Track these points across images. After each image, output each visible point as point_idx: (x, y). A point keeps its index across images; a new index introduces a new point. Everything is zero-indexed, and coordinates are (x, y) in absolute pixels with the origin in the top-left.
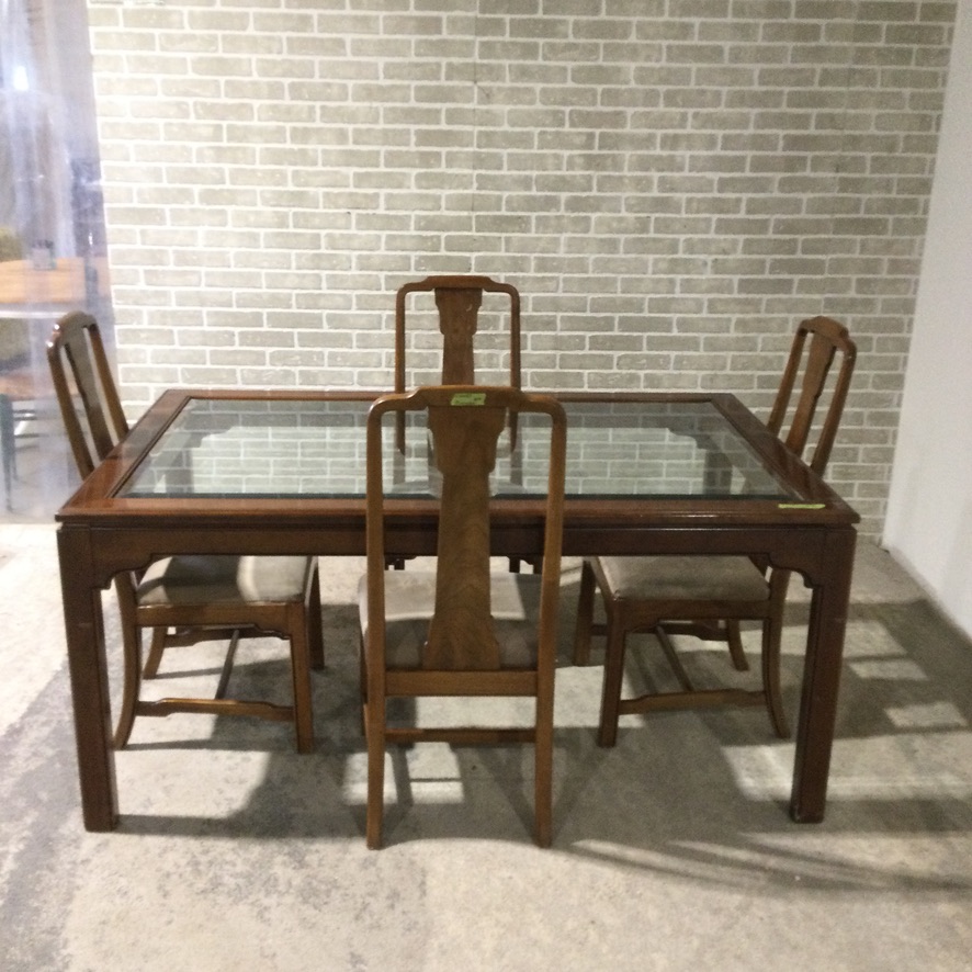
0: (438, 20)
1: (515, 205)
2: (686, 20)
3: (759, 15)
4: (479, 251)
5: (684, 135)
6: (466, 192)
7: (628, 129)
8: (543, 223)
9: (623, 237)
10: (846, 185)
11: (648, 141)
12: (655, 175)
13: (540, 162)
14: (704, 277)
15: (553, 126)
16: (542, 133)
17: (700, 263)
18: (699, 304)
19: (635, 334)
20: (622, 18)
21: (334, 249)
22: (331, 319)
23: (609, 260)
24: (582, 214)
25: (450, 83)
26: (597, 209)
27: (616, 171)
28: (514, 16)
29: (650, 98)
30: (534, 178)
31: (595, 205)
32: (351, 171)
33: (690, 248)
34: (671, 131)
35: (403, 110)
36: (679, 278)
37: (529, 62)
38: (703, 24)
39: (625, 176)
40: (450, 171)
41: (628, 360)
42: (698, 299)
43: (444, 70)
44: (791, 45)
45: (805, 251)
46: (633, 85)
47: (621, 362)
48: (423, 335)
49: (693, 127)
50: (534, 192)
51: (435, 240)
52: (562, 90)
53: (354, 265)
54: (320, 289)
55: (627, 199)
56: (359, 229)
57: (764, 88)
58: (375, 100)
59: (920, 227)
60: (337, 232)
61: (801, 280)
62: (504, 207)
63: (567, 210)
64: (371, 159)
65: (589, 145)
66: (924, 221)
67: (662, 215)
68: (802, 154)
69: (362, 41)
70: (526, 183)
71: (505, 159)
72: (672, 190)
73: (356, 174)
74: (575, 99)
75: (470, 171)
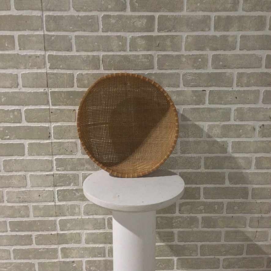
1: (86, 82)
4: (56, 122)
5: (236, 17)
6: (39, 71)
7: (185, 13)
9: (182, 108)
12: (210, 54)
14: (252, 140)
15: (116, 11)
17: (249, 128)
18: (248, 161)
19: (194, 186)
27: (174, 51)
30: (101, 58)
34: (224, 14)
36: (231, 140)
39: (183, 55)
40: (23, 53)
41: (189, 207)
42: (247, 158)
47: (183, 208)
48: (14, 192)
49: (243, 10)
51: (16, 113)
55: (184, 75)
62: (76, 84)
65: (149, 28)
70: (94, 63)
71: (73, 41)
75: (43, 53)
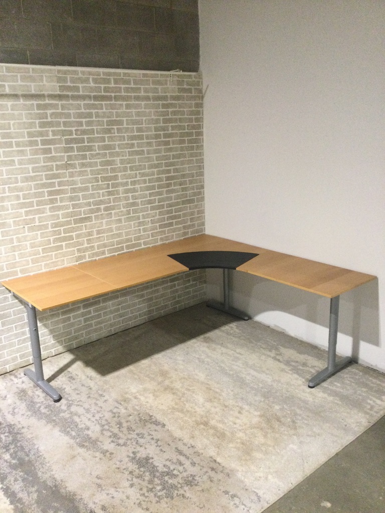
0: (50, 149)
1: (86, 213)
2: (132, 142)
3: (153, 139)
4: (76, 232)
5: (137, 180)
6: (68, 211)
7: (120, 181)
8: (97, 217)
9: (123, 217)
10: (183, 189)
11: (126, 184)
12: (130, 195)
13: (92, 196)
14: (148, 226)
15: (96, 183)
16: (92, 186)
17: (147, 222)
18: (148, 235)
20: (113, 143)
21: (19, 243)
22: (22, 271)
23: (120, 226)
24: (110, 212)
25: (58, 172)
27: (118, 195)
28: (77, 145)
29: (125, 169)
30: (92, 202)
31: (113, 208)
32: (23, 211)
33: (144, 217)
34: (133, 180)
35: (41, 183)
36: (141, 228)
37: (84, 161)
38: (137, 143)
39: (121, 197)
40: (61, 204)
43: (55, 167)
44: (163, 147)
45: (175, 213)
46: (119, 165)
49: (139, 177)
50: (92, 207)
51: (59, 231)
52: (97, 169)
53: (28, 247)
54: (16, 260)
55: (123, 204)
56: (29, 233)
57: (157, 162)
58: (30, 182)
59: (203, 199)
60: (20, 236)
61: (176, 222)
62: (83, 214)
63: (104, 211)
64: (31, 204)
65: (108, 188)
66: (204, 197)
67: (134, 208)
68: (170, 181)
69: (22, 160)
70: (89, 204)
71: (81, 197)
72: (136, 199)
73: (25, 211)
74: (102, 172)
75: (69, 203)
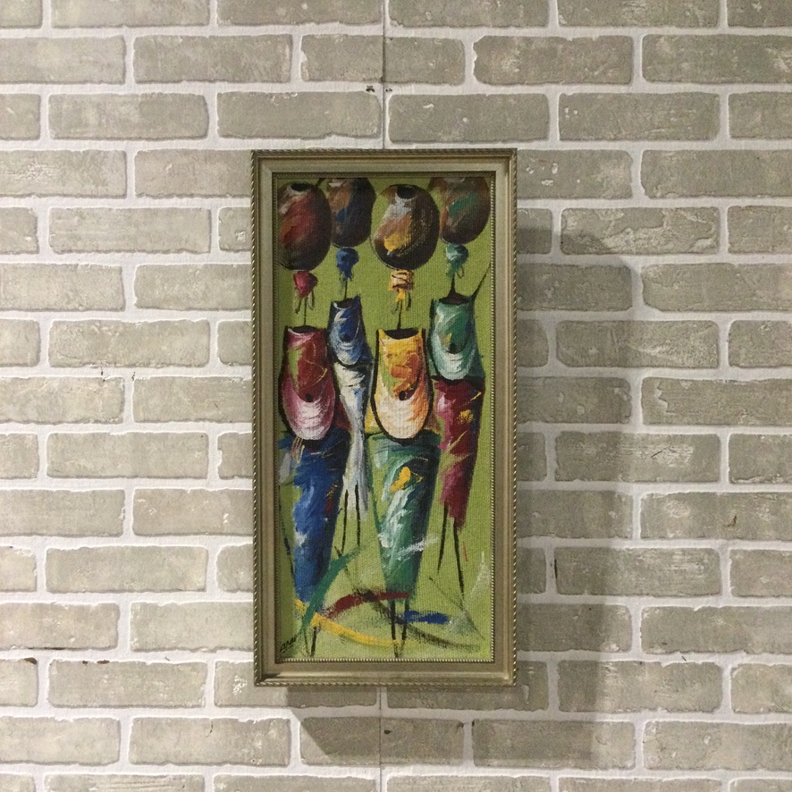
16: (567, 438)
24: (695, 659)
26: (740, 644)
31: (732, 634)
50: (552, 596)
56: (59, 706)
58: (113, 363)
63: (649, 645)
